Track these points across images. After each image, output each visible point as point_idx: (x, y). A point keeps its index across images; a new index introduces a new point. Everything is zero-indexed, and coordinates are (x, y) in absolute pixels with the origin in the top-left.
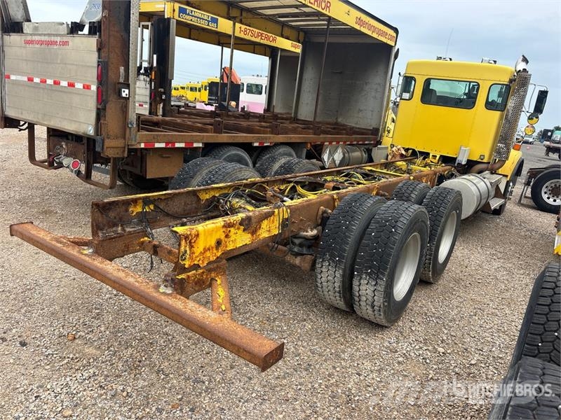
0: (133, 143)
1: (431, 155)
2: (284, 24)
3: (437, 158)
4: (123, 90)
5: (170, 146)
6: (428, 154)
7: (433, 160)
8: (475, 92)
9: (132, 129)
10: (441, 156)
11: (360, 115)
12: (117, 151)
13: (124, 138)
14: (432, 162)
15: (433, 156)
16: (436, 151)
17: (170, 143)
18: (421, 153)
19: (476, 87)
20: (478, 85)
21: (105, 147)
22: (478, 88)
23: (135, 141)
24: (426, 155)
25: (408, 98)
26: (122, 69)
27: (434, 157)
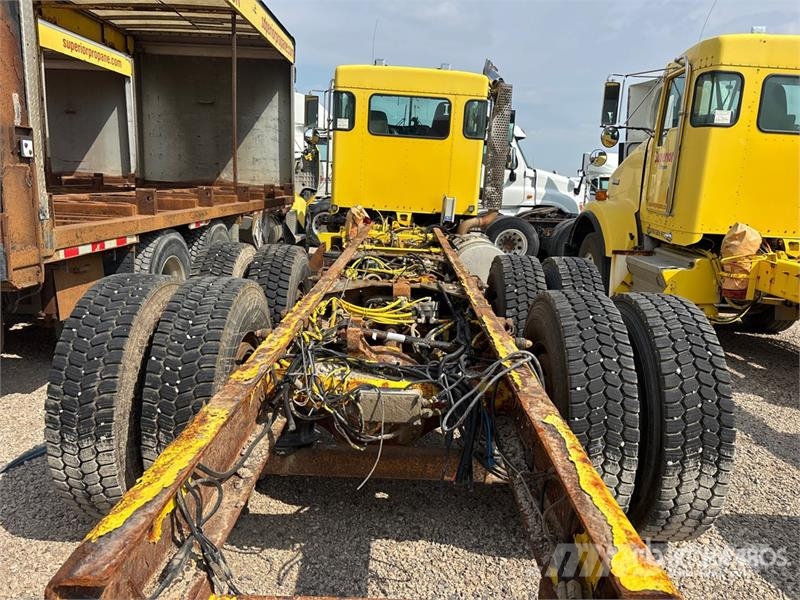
0: (49, 252)
1: (398, 215)
2: (104, 23)
3: (409, 218)
4: (24, 142)
5: (98, 249)
6: (393, 214)
7: (403, 223)
8: (446, 114)
9: (45, 222)
10: (413, 214)
11: (257, 167)
12: (29, 273)
13: (37, 245)
14: (401, 225)
15: (401, 216)
16: (407, 208)
17: (99, 242)
18: (385, 214)
19: (447, 105)
20: (450, 103)
21: (11, 269)
22: (450, 107)
23: (52, 247)
24: (391, 216)
25: (347, 127)
26: (16, 97)
27: (404, 217)
